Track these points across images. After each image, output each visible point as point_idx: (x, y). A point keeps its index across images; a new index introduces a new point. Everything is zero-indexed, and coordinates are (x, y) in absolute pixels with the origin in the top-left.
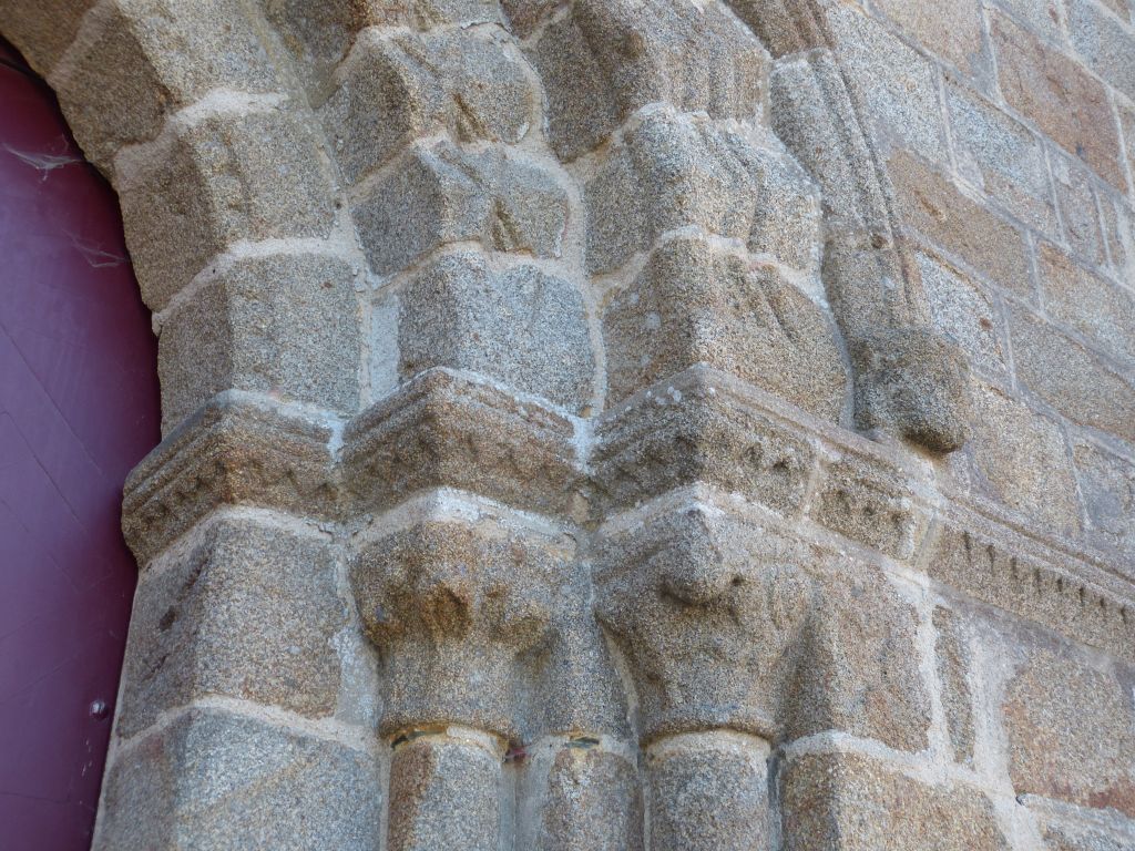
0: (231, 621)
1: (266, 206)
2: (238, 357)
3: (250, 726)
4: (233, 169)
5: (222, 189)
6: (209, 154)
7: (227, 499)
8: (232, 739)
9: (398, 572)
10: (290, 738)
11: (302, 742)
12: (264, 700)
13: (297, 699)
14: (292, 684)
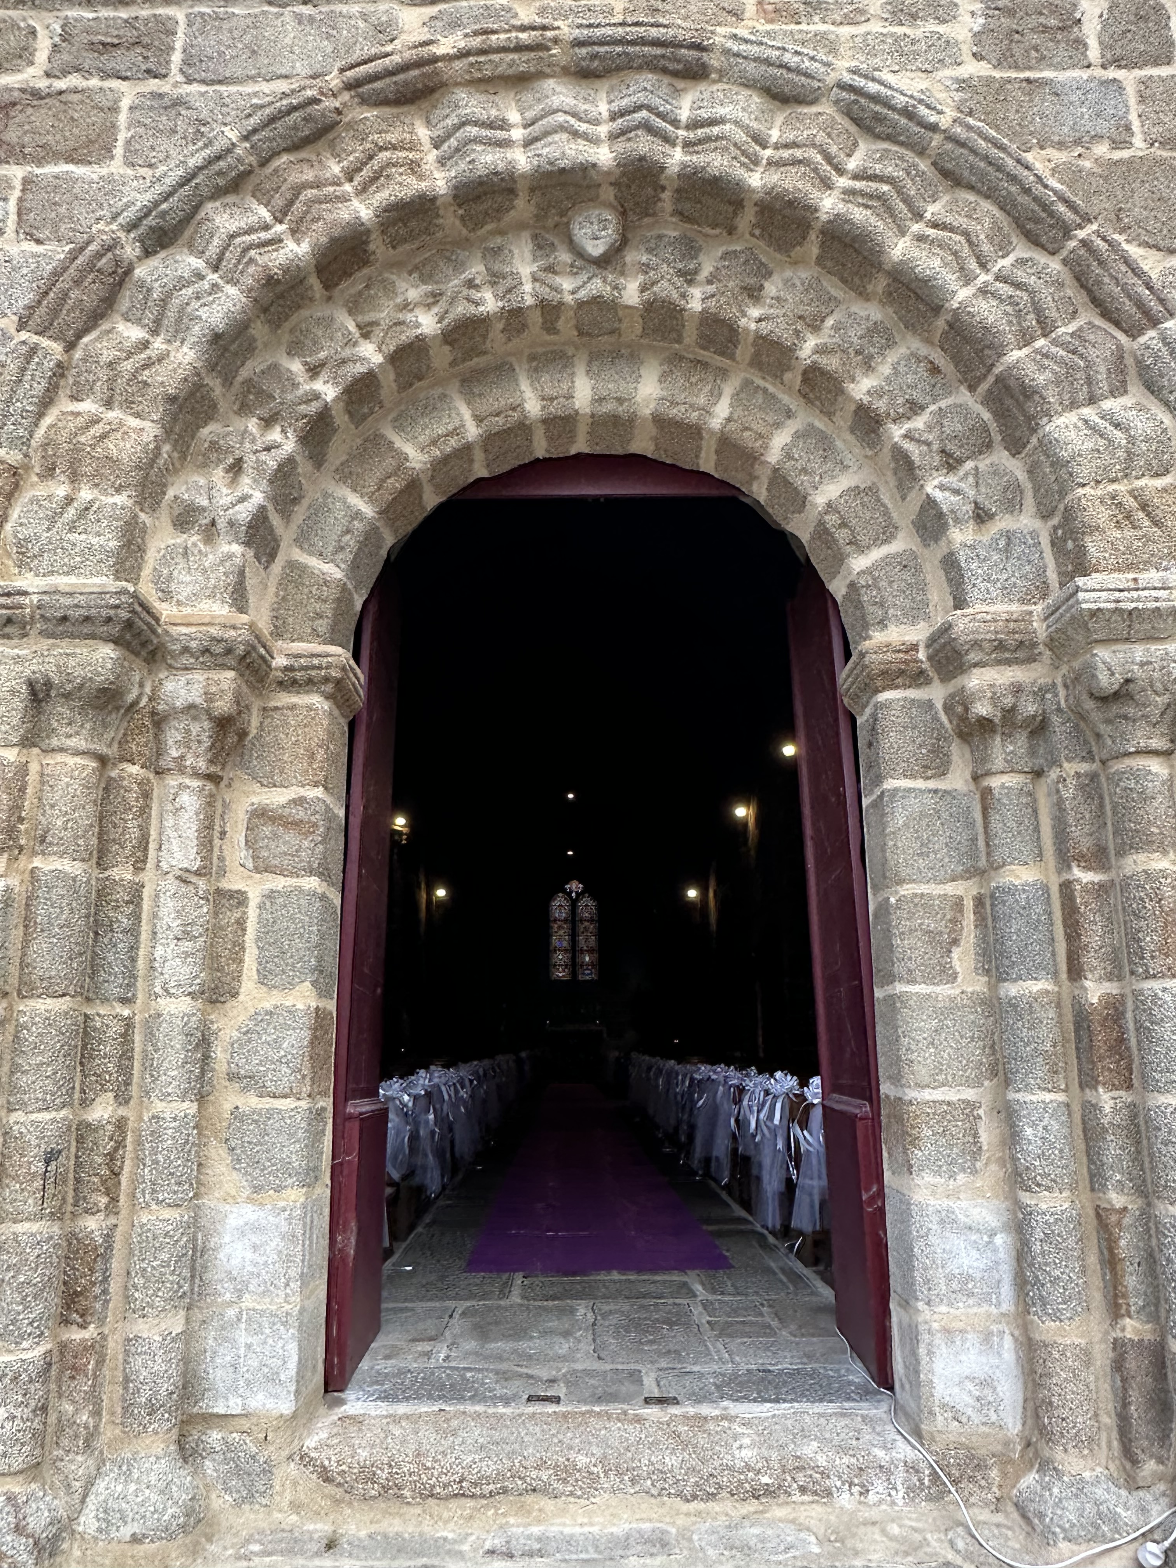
0: (891, 747)
1: (863, 539)
2: (869, 618)
3: (909, 790)
4: (844, 525)
5: (842, 535)
6: (832, 520)
7: (877, 691)
8: (903, 797)
9: (960, 709)
10: (930, 791)
11: (936, 791)
12: (913, 777)
13: (930, 773)
14: (926, 767)
